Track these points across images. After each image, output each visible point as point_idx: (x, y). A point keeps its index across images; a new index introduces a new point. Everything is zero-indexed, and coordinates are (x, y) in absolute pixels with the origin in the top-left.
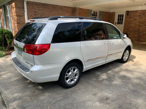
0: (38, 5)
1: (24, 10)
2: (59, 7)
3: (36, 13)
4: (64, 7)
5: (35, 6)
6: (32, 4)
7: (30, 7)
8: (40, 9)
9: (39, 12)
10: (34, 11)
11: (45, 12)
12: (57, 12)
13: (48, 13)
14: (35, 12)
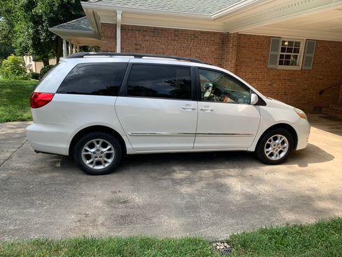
0: (143, 31)
1: (116, 42)
2: (189, 33)
3: (138, 47)
4: (202, 33)
5: (137, 32)
6: (132, 30)
7: (127, 35)
8: (147, 38)
9: (143, 45)
10: (135, 42)
11: (157, 43)
12: (184, 43)
13: (164, 46)
14: (136, 44)
